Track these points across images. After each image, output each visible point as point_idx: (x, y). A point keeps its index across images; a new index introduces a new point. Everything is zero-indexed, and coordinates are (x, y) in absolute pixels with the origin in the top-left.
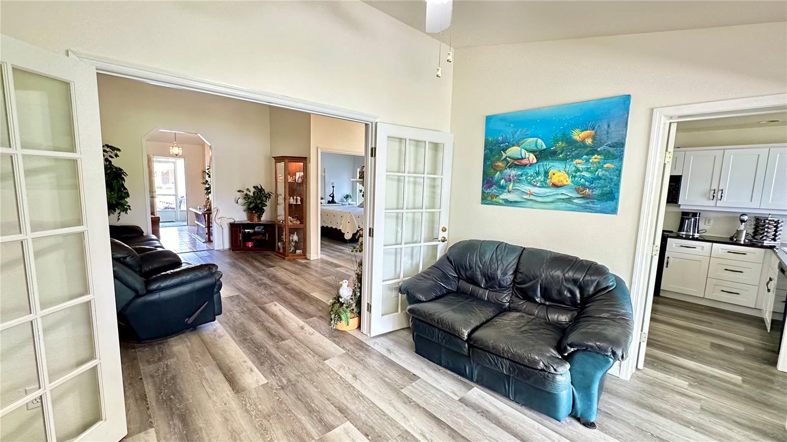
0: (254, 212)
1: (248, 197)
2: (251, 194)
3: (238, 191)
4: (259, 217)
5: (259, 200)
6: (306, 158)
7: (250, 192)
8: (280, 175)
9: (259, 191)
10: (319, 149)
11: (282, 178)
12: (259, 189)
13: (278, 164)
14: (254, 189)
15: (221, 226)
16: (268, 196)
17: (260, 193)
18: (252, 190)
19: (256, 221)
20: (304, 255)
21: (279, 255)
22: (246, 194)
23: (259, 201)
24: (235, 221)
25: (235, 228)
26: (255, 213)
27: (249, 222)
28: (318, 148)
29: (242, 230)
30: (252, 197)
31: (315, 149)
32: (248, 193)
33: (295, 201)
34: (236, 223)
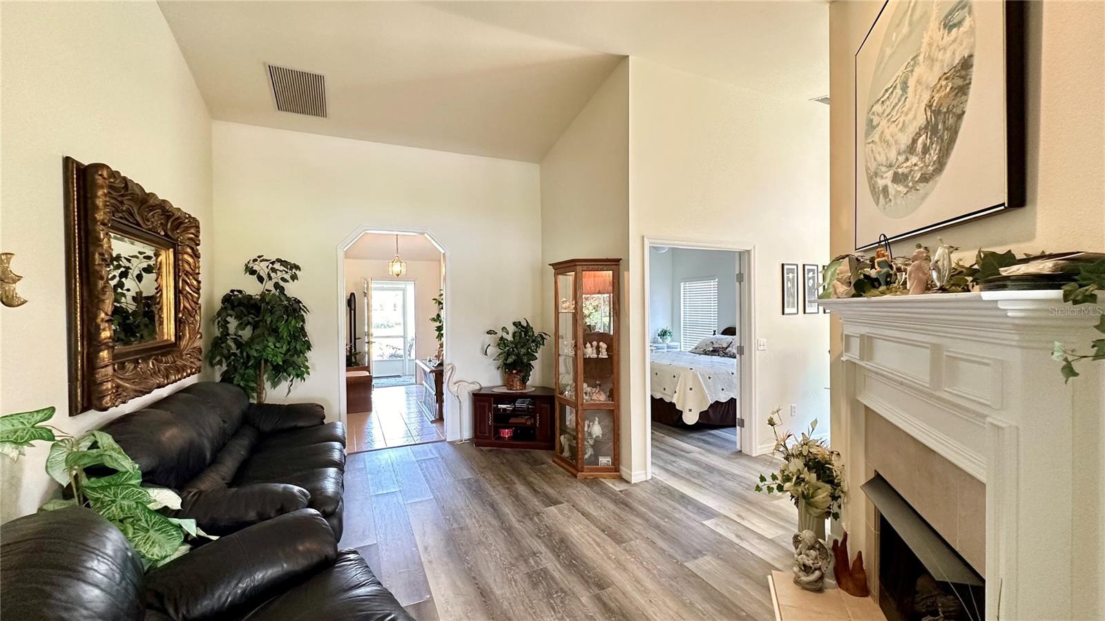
0: (514, 372)
1: (504, 343)
2: (510, 338)
3: (488, 333)
4: (524, 381)
5: (522, 347)
6: (618, 260)
7: (508, 334)
8: (564, 299)
9: (523, 330)
10: (645, 239)
11: (567, 304)
12: (523, 327)
13: (560, 277)
14: (514, 327)
15: (458, 397)
16: (540, 340)
17: (525, 335)
18: (512, 329)
19: (517, 389)
20: (616, 470)
21: (563, 464)
22: (502, 338)
23: (523, 351)
24: (481, 389)
25: (481, 401)
26: (517, 374)
27: (504, 390)
28: (643, 237)
29: (493, 405)
30: (511, 342)
31: (639, 241)
32: (505, 336)
33: (595, 351)
34: (482, 392)
